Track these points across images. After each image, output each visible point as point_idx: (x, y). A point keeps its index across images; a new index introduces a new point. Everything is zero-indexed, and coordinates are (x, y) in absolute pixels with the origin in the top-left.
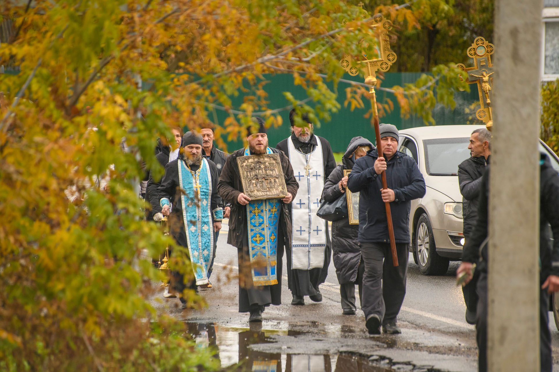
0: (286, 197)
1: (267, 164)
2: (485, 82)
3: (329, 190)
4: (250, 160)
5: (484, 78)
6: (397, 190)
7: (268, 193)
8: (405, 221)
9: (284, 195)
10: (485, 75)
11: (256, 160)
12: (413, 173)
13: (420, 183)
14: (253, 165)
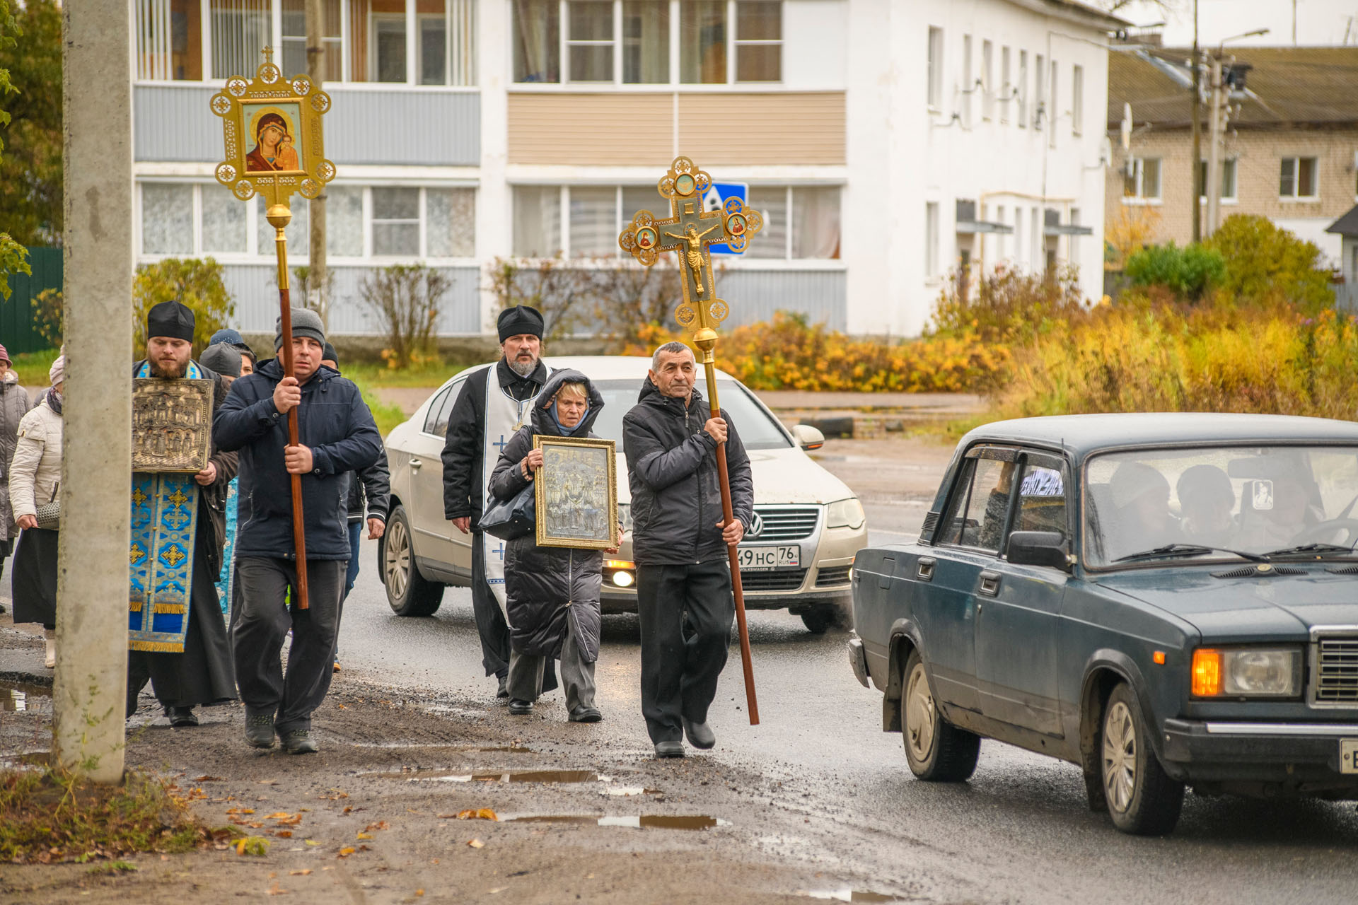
0: (202, 471)
1: (182, 399)
2: (694, 249)
3: (503, 475)
4: (149, 389)
5: (692, 242)
6: (320, 451)
7: (165, 461)
8: (332, 513)
9: (198, 469)
10: (694, 235)
11: (160, 388)
12: (353, 415)
13: (370, 438)
14: (151, 398)
